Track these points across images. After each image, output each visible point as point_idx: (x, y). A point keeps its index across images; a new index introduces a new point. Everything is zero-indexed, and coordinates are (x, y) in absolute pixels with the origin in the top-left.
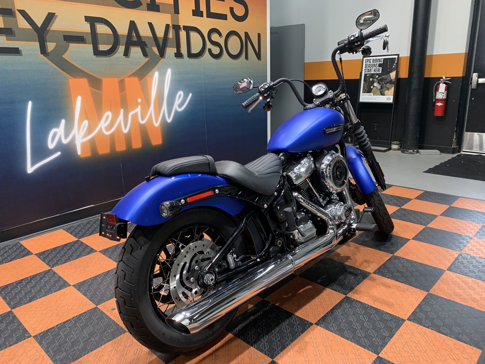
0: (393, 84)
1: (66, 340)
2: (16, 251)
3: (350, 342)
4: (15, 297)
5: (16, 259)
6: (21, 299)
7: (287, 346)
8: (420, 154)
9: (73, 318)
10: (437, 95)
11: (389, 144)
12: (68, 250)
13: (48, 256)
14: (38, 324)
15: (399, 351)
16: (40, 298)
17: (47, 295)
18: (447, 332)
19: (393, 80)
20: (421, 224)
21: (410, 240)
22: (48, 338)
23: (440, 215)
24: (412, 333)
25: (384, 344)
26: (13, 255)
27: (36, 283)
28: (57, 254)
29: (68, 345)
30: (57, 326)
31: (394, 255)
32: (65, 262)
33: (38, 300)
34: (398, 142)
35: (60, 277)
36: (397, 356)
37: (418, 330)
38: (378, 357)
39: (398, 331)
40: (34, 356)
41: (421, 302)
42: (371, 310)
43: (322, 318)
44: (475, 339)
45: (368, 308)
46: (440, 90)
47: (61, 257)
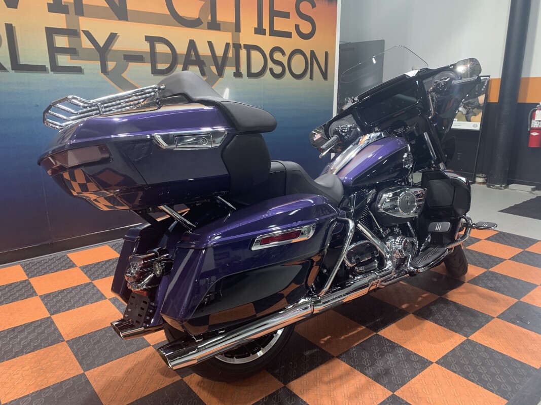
0: (481, 109)
1: (95, 347)
2: (62, 262)
3: (368, 377)
4: (55, 305)
5: (61, 270)
6: (60, 307)
7: (303, 375)
8: (510, 189)
9: (104, 328)
10: (532, 123)
11: (474, 177)
12: (110, 265)
13: (90, 270)
14: (73, 331)
15: (416, 392)
16: (77, 308)
17: (83, 306)
19: (482, 104)
20: (483, 267)
21: (465, 282)
22: (79, 344)
23: (509, 259)
24: (437, 376)
25: (403, 384)
26: (59, 266)
27: (76, 294)
28: (99, 268)
29: (96, 351)
30: (89, 334)
32: (106, 277)
33: (75, 309)
34: (484, 175)
35: (98, 290)
36: (413, 395)
37: (443, 373)
38: (393, 394)
40: (64, 358)
41: (456, 347)
43: (345, 352)
44: (504, 389)
45: (396, 347)
46: (537, 118)
47: (102, 272)
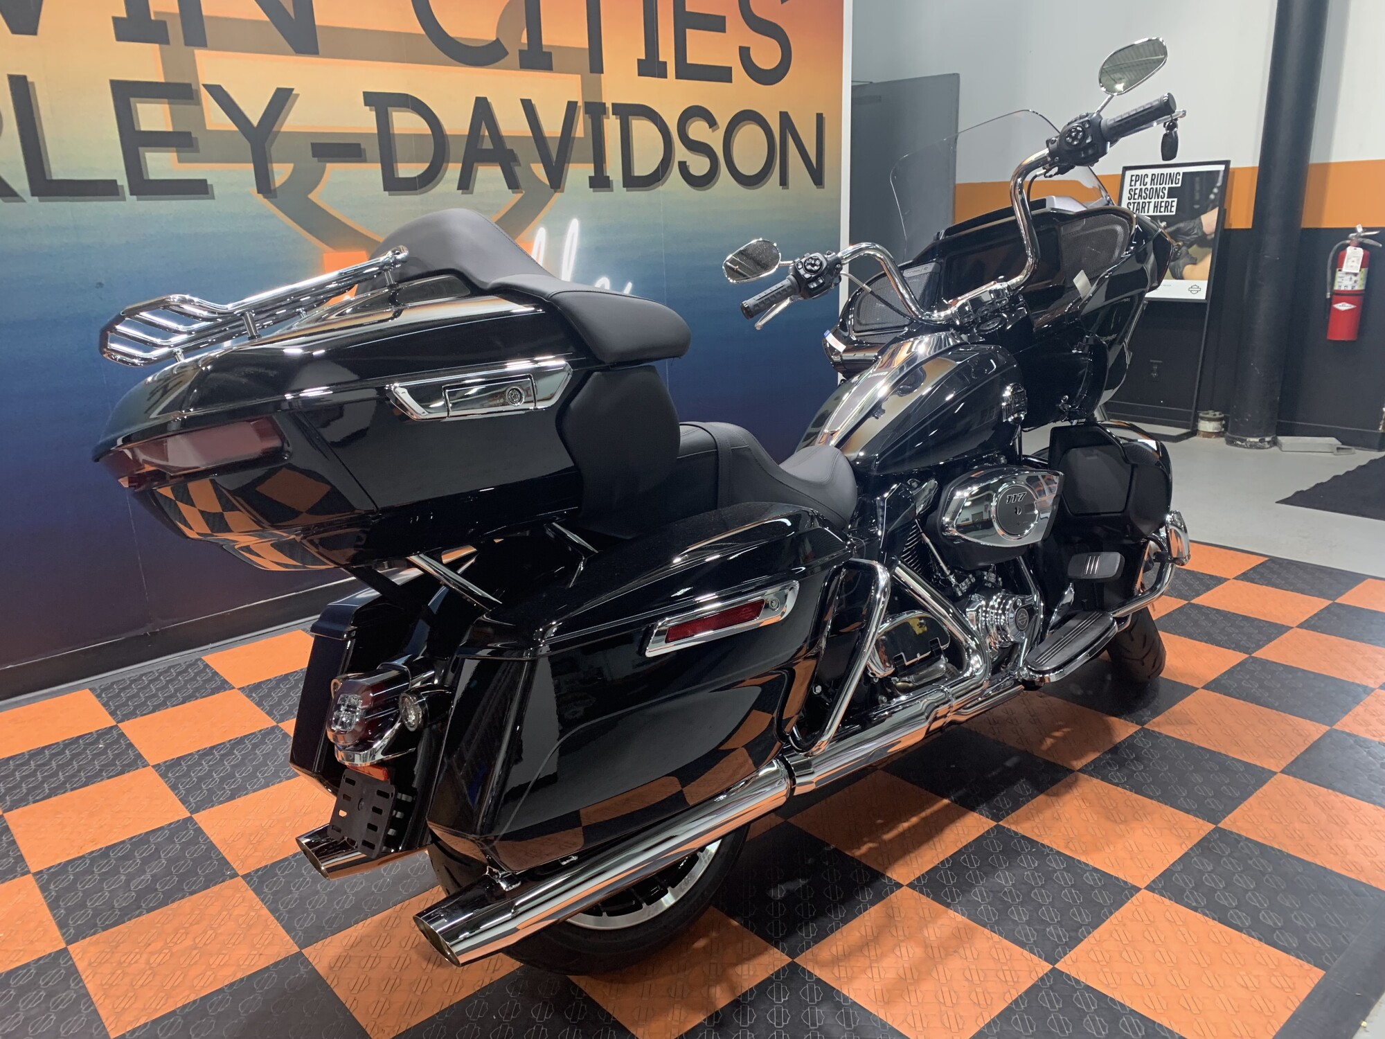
0: (1209, 247)
1: (316, 886)
2: (194, 679)
3: (988, 931)
4: (197, 787)
5: (196, 699)
6: (212, 791)
7: (832, 932)
8: (1280, 449)
10: (1338, 280)
11: (1192, 418)
13: (268, 695)
14: (253, 850)
15: (1108, 960)
16: (254, 791)
17: (269, 786)
18: (1243, 923)
19: (1210, 234)
20: (1238, 647)
21: (1197, 689)
22: (276, 882)
23: (1298, 627)
24: (1152, 919)
25: (1074, 941)
26: (188, 689)
27: (244, 757)
28: (289, 689)
29: (319, 898)
31: (1146, 726)
33: (250, 796)
34: (1217, 413)
36: (1102, 970)
37: (1167, 914)
38: (1054, 969)
39: (1117, 914)
40: (244, 918)
41: (1191, 849)
42: (1055, 860)
43: (927, 872)
44: (1314, 944)
45: (1048, 855)
46: (1347, 267)
